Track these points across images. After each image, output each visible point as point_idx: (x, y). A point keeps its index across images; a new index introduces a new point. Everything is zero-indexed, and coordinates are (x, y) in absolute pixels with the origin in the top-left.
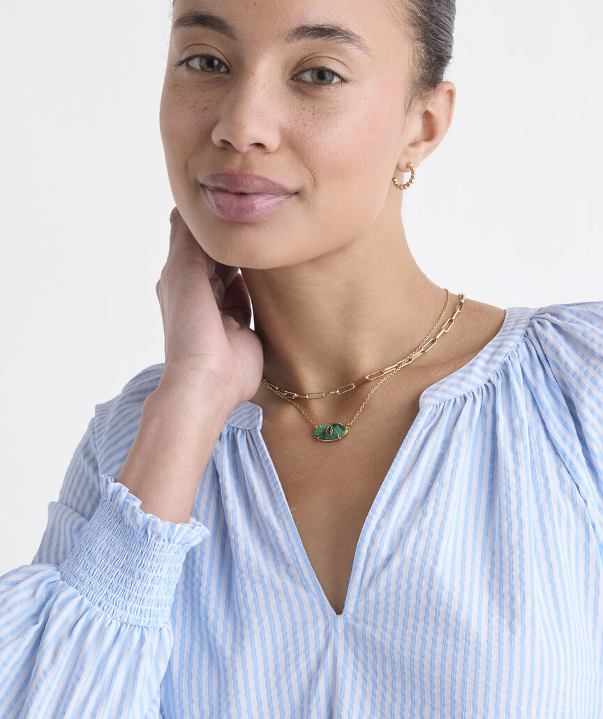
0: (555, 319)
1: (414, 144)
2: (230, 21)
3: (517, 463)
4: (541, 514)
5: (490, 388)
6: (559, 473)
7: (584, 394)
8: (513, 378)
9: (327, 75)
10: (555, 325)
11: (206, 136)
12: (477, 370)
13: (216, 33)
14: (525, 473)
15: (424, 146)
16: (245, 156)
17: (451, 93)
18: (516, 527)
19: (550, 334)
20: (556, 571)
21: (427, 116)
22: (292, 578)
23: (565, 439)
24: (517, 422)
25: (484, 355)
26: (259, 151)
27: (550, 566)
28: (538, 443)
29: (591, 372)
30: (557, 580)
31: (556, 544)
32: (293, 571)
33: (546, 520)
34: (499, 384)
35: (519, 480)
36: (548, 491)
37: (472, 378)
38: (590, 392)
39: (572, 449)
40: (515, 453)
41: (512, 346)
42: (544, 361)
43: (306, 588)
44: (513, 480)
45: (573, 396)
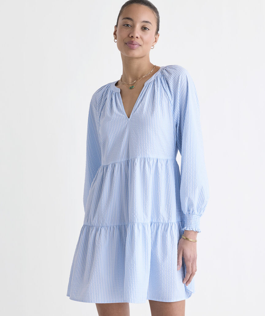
0: (166, 69)
1: (154, 42)
2: (133, 19)
3: (158, 91)
4: (161, 99)
5: (155, 80)
6: (165, 93)
7: (169, 80)
8: (158, 78)
9: (146, 28)
10: (165, 70)
11: (129, 36)
12: (153, 78)
13: (130, 21)
14: (159, 93)
15: (155, 43)
16: (135, 39)
17: (159, 35)
18: (157, 101)
19: (164, 71)
20: (163, 108)
21: (156, 38)
22: (122, 113)
23: (166, 88)
24: (158, 85)
25: (154, 75)
26: (137, 38)
27: (162, 107)
28: (162, 88)
29: (170, 76)
30: (163, 109)
31: (163, 104)
32: (122, 112)
33: (162, 100)
34: (156, 79)
35: (158, 94)
36: (163, 96)
37: (152, 79)
38: (170, 80)
39: (167, 89)
40: (157, 90)
41: (158, 73)
42: (163, 76)
43: (124, 115)
44: (157, 94)
45: (167, 80)
